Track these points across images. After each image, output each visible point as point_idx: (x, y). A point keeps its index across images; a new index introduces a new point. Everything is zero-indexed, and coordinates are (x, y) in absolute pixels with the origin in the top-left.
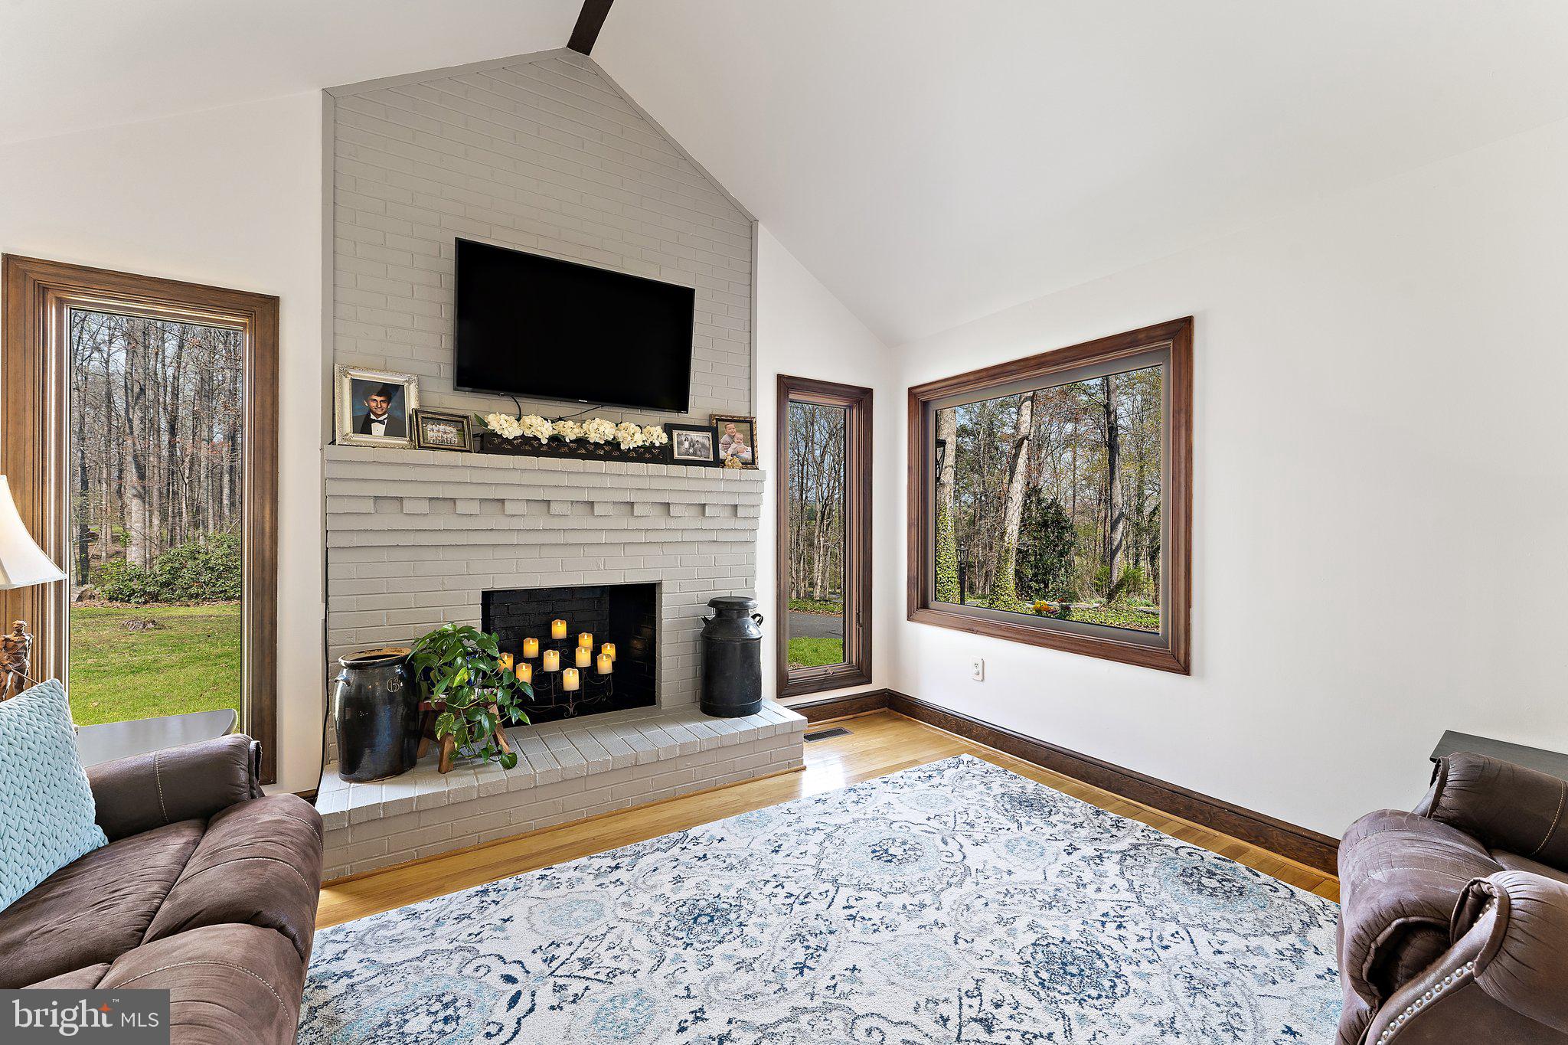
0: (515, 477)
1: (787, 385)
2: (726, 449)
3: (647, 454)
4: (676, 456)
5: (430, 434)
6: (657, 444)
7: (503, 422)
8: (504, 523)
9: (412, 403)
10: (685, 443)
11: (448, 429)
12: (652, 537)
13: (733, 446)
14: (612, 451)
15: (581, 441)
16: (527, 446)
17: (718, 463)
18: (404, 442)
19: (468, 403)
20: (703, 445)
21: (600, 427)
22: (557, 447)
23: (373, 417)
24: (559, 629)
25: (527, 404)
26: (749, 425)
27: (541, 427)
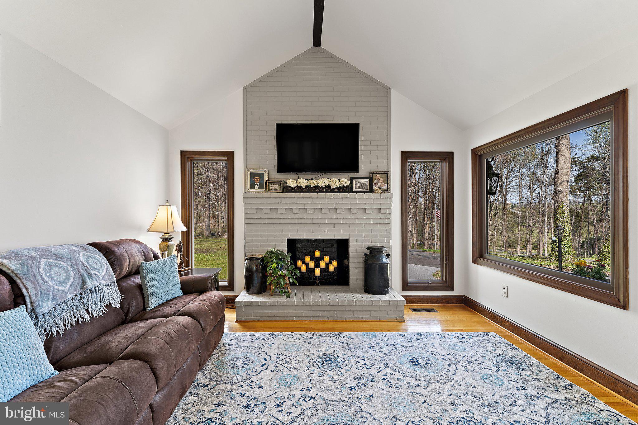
0: (295, 201)
1: (405, 156)
2: (376, 185)
3: (341, 190)
4: (354, 190)
5: (270, 188)
6: (345, 186)
7: (292, 183)
8: (293, 216)
9: (266, 178)
10: (357, 184)
11: (276, 185)
12: (345, 221)
13: (379, 184)
14: (328, 189)
15: (317, 187)
16: (299, 190)
17: (371, 191)
18: (263, 191)
19: (281, 177)
20: (366, 185)
21: (323, 181)
22: (308, 189)
23: (255, 184)
24: (317, 254)
25: (301, 175)
26: (386, 175)
27: (303, 183)
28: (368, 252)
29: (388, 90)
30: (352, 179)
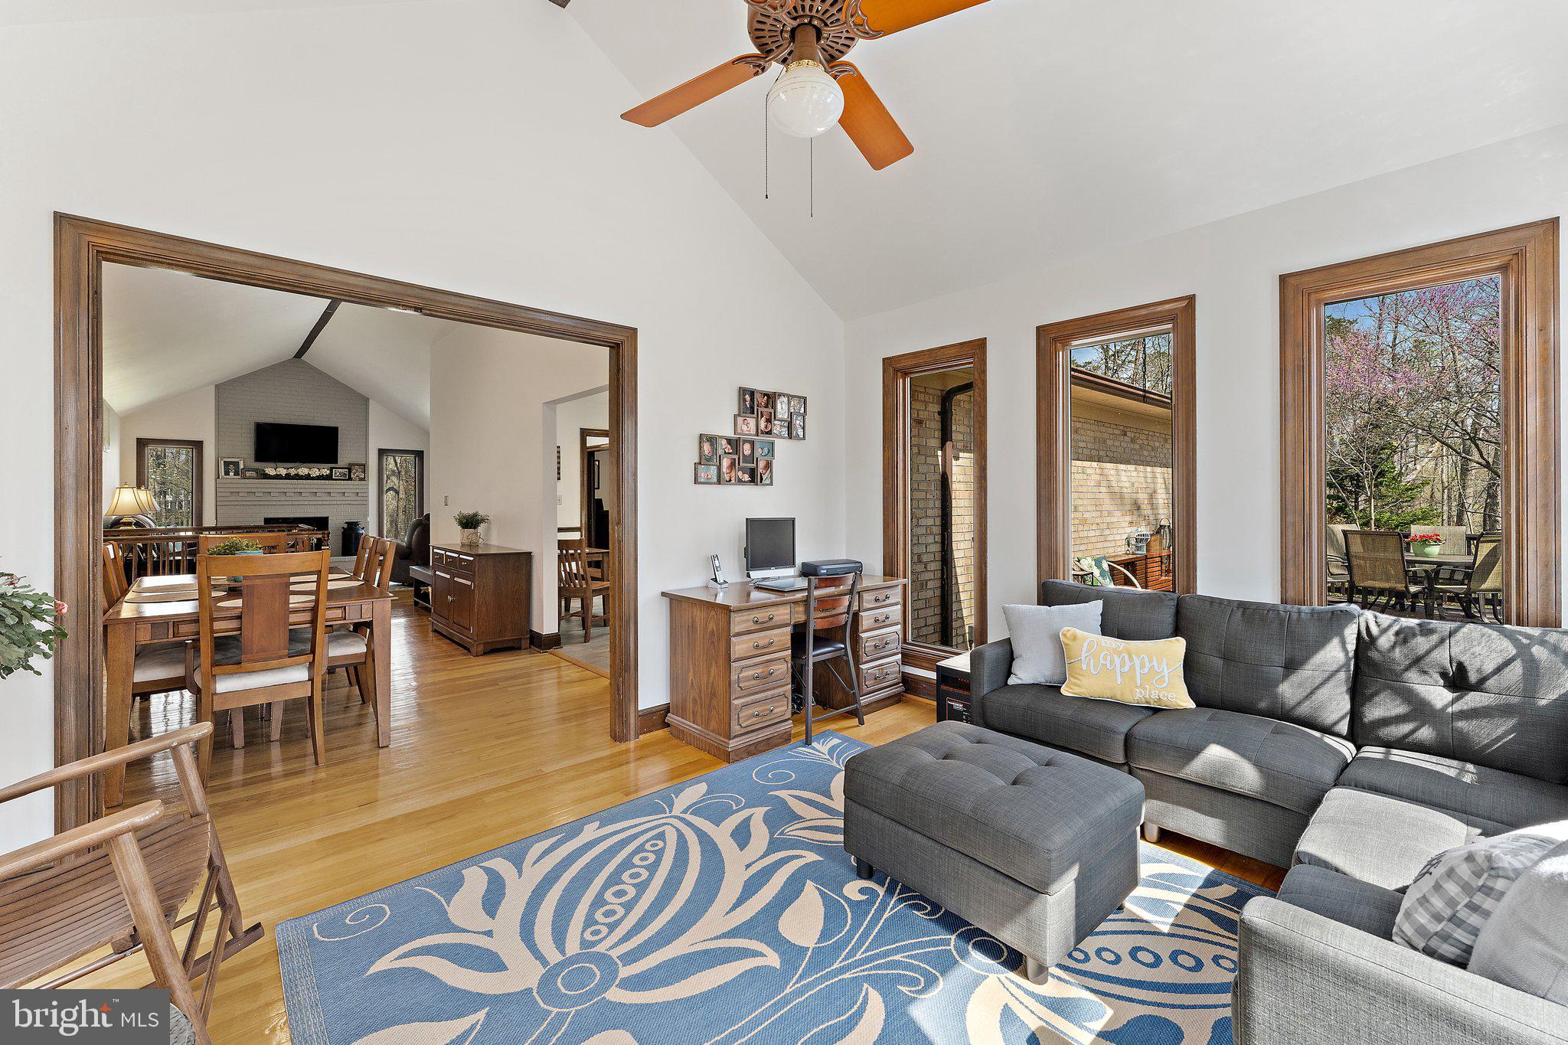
0: (274, 486)
1: (382, 452)
2: (354, 474)
3: (320, 478)
4: (333, 477)
5: (247, 474)
6: (325, 474)
7: (271, 471)
8: (271, 498)
9: (241, 467)
10: (336, 473)
11: (253, 473)
12: (324, 502)
13: (357, 473)
14: (308, 477)
15: (297, 474)
16: (278, 477)
17: (350, 479)
18: (239, 477)
19: (258, 465)
20: (344, 474)
21: (303, 471)
22: (288, 477)
23: (230, 470)
25: (279, 464)
26: (364, 467)
27: (283, 472)
28: (346, 526)
29: (367, 400)
30: (331, 469)
